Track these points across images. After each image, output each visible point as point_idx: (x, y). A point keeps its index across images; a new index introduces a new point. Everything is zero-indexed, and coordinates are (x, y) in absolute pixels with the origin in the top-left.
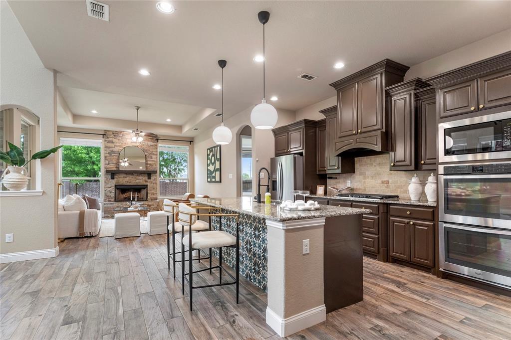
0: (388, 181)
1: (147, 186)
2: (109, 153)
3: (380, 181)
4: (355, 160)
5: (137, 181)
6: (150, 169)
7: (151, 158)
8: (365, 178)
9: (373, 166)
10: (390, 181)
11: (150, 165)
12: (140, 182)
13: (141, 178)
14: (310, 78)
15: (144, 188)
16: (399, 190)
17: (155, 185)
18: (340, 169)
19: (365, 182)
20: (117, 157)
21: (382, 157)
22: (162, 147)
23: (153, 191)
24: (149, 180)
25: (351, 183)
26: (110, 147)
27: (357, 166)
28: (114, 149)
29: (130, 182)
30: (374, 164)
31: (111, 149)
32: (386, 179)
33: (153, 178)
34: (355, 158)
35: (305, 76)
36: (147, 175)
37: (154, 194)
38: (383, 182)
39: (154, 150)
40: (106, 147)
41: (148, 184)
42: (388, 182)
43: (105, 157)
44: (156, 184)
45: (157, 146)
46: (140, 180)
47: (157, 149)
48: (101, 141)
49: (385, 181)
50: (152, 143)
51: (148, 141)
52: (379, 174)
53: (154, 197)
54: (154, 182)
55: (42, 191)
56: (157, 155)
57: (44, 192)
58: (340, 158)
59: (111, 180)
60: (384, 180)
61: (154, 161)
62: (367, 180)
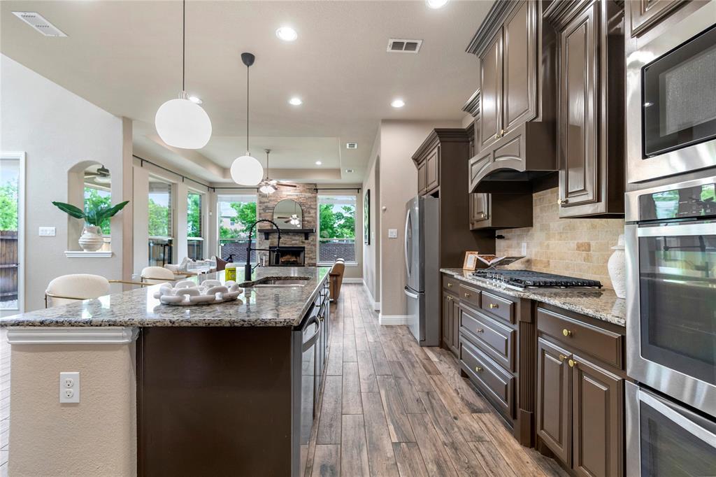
0: (589, 245)
1: (304, 248)
2: (263, 209)
3: (573, 244)
4: (534, 198)
5: (293, 242)
6: (308, 227)
7: (309, 213)
8: (548, 238)
10: (593, 243)
11: (308, 221)
12: (296, 244)
13: (297, 238)
14: (412, 46)
15: (302, 251)
17: (313, 247)
18: (490, 218)
19: (548, 246)
20: (271, 214)
22: (322, 198)
23: (311, 255)
24: (306, 241)
26: (264, 202)
27: (536, 211)
28: (268, 204)
29: (285, 244)
31: (266, 204)
32: (585, 239)
33: (311, 238)
34: (534, 195)
35: (397, 45)
36: (303, 235)
37: (312, 259)
38: (579, 247)
39: (312, 203)
40: (261, 203)
41: (306, 246)
42: (587, 247)
43: (260, 214)
44: (315, 245)
45: (316, 197)
46: (296, 241)
47: (316, 201)
48: (255, 196)
49: (583, 244)
50: (310, 195)
51: (306, 192)
52: (571, 227)
53: (313, 262)
54: (312, 243)
55: (110, 252)
56: (316, 209)
57: (113, 254)
58: (490, 195)
59: (265, 241)
60: (580, 241)
61: (311, 217)
62: (552, 242)
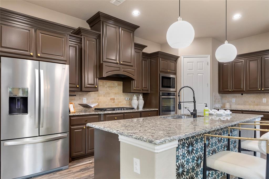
3: (109, 98)
8: (99, 96)
9: (105, 88)
10: (115, 98)
16: (120, 104)
19: (98, 99)
21: (111, 82)
25: (87, 99)
30: (106, 86)
42: (114, 99)
49: (112, 98)
52: (109, 93)
62: (100, 98)
